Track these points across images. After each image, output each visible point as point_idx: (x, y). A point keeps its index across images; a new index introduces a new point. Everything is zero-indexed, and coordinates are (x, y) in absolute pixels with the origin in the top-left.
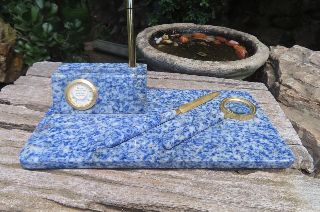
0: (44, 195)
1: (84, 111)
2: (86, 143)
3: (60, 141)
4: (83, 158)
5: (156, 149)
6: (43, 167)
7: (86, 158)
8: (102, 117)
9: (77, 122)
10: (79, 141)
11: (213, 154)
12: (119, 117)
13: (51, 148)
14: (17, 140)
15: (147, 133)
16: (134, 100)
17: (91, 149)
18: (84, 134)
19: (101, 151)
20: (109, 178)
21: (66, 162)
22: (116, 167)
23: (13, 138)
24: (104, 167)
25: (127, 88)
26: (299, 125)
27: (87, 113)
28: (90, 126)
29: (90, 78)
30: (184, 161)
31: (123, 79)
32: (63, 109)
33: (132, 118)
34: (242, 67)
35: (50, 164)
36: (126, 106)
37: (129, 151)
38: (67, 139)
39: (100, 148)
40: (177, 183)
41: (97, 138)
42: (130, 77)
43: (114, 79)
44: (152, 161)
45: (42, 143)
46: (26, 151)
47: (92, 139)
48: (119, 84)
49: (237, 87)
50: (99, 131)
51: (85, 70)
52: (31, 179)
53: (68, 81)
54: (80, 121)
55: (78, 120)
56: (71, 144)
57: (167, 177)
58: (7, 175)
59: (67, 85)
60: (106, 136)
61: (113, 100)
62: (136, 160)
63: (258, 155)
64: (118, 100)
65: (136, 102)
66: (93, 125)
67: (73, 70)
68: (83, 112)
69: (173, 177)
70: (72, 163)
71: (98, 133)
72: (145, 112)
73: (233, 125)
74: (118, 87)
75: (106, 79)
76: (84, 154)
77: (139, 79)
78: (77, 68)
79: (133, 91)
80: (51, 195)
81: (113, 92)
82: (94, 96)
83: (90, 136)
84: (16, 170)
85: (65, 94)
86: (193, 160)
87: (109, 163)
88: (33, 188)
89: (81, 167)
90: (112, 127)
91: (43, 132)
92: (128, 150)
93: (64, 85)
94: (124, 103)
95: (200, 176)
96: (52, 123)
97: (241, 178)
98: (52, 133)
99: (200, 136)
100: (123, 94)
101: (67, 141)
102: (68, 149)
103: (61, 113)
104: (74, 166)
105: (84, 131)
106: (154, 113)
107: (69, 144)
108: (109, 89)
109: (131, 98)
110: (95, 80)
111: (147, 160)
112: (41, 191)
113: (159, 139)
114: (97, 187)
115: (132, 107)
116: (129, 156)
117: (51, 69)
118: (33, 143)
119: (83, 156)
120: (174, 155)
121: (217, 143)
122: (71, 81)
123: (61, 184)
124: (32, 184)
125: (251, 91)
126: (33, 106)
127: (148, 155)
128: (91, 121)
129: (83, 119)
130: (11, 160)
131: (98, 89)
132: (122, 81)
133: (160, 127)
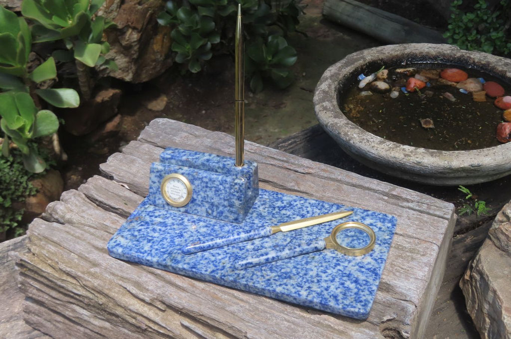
0: (120, 282)
1: (178, 208)
2: (167, 244)
3: (144, 237)
4: (158, 259)
5: (229, 265)
6: (125, 259)
7: (161, 259)
8: (193, 218)
9: (167, 220)
10: (161, 241)
11: (280, 285)
12: (211, 223)
13: (135, 242)
14: (111, 225)
15: (229, 248)
16: (229, 206)
17: (168, 252)
18: (169, 235)
19: (176, 255)
20: (177, 283)
21: (144, 258)
22: (186, 275)
23: (108, 223)
24: (175, 271)
25: (223, 192)
26: (491, 282)
27: (180, 211)
28: (178, 227)
29: (186, 174)
30: (247, 284)
31: (219, 181)
32: (157, 202)
33: (224, 226)
34: (462, 166)
35: (130, 258)
36: (221, 211)
37: (202, 262)
38: (152, 237)
39: (177, 252)
40: (234, 303)
41: (179, 241)
42: (227, 180)
43: (210, 180)
44: (218, 276)
45: (129, 236)
46: (114, 240)
47: (173, 242)
48: (215, 186)
49: (403, 205)
50: (184, 234)
51: (187, 161)
52: (114, 266)
53: (165, 173)
54: (170, 219)
55: (169, 217)
56: (153, 242)
57: (228, 295)
58: (96, 258)
59: (163, 177)
60: (188, 241)
61: (207, 202)
62: (203, 272)
63: (327, 296)
64: (213, 203)
65: (231, 209)
66: (181, 227)
67: (175, 159)
68: (176, 209)
69: (236, 297)
70: (148, 260)
71: (181, 236)
72: (239, 221)
73: (332, 258)
74: (213, 189)
75: (203, 178)
76: (161, 255)
77: (236, 184)
78: (179, 158)
79: (229, 196)
80: (125, 283)
81: (208, 193)
82: (189, 193)
83: (172, 238)
84: (104, 255)
85: (161, 186)
86: (256, 285)
87: (180, 269)
88: (113, 274)
89: (156, 266)
90: (199, 232)
91: (133, 224)
92: (201, 260)
93: (160, 177)
94: (219, 208)
95: (261, 303)
96: (144, 215)
97: (302, 316)
98: (140, 228)
99: (282, 264)
100: (218, 197)
101: (150, 238)
102: (149, 247)
103: (155, 205)
104: (150, 264)
105: (170, 231)
106: (251, 225)
107: (151, 242)
108: (204, 189)
109: (226, 203)
110: (191, 177)
111: (213, 274)
112: (119, 278)
113: (237, 256)
114: (163, 287)
115: (226, 213)
116: (198, 267)
117: (169, 134)
118: (122, 234)
119: (159, 257)
120: (241, 276)
121: (294, 275)
122: (168, 174)
123: (136, 277)
124: (113, 271)
125: (418, 215)
126: (135, 186)
127: (218, 270)
128: (181, 222)
129: (174, 218)
130: (102, 245)
131: (193, 187)
132: (218, 183)
133: (247, 243)
